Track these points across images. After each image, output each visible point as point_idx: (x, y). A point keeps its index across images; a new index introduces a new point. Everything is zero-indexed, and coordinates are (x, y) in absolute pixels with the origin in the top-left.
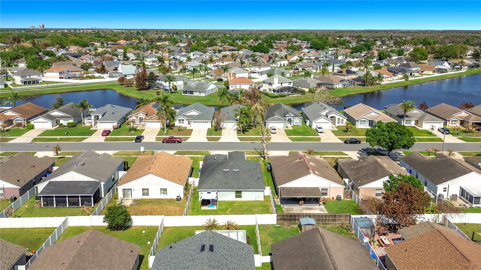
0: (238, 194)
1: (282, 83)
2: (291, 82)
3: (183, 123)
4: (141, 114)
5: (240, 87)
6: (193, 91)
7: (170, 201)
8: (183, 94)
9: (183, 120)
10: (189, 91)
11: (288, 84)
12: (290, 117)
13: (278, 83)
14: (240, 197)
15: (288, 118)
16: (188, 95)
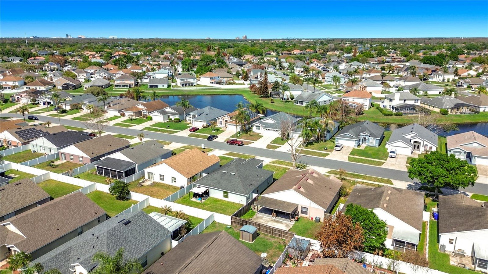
0: (226, 195)
1: (405, 100)
2: (418, 100)
3: (259, 129)
4: (226, 117)
5: (353, 100)
6: (303, 102)
7: (175, 188)
8: (294, 104)
9: (259, 127)
10: (300, 102)
11: (414, 101)
12: (364, 136)
13: (400, 100)
14: (227, 197)
15: (363, 136)
16: (298, 104)
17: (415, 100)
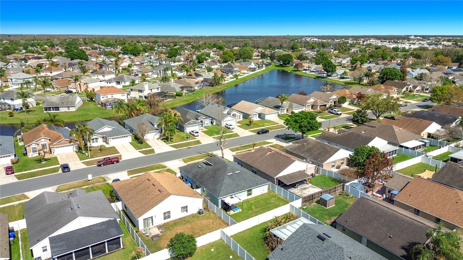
0: (249, 193)
1: (151, 90)
2: (159, 88)
4: (43, 140)
5: (112, 96)
6: (58, 107)
7: (193, 216)
8: (45, 112)
10: (53, 108)
13: (149, 90)
15: (200, 120)
17: (157, 88)
